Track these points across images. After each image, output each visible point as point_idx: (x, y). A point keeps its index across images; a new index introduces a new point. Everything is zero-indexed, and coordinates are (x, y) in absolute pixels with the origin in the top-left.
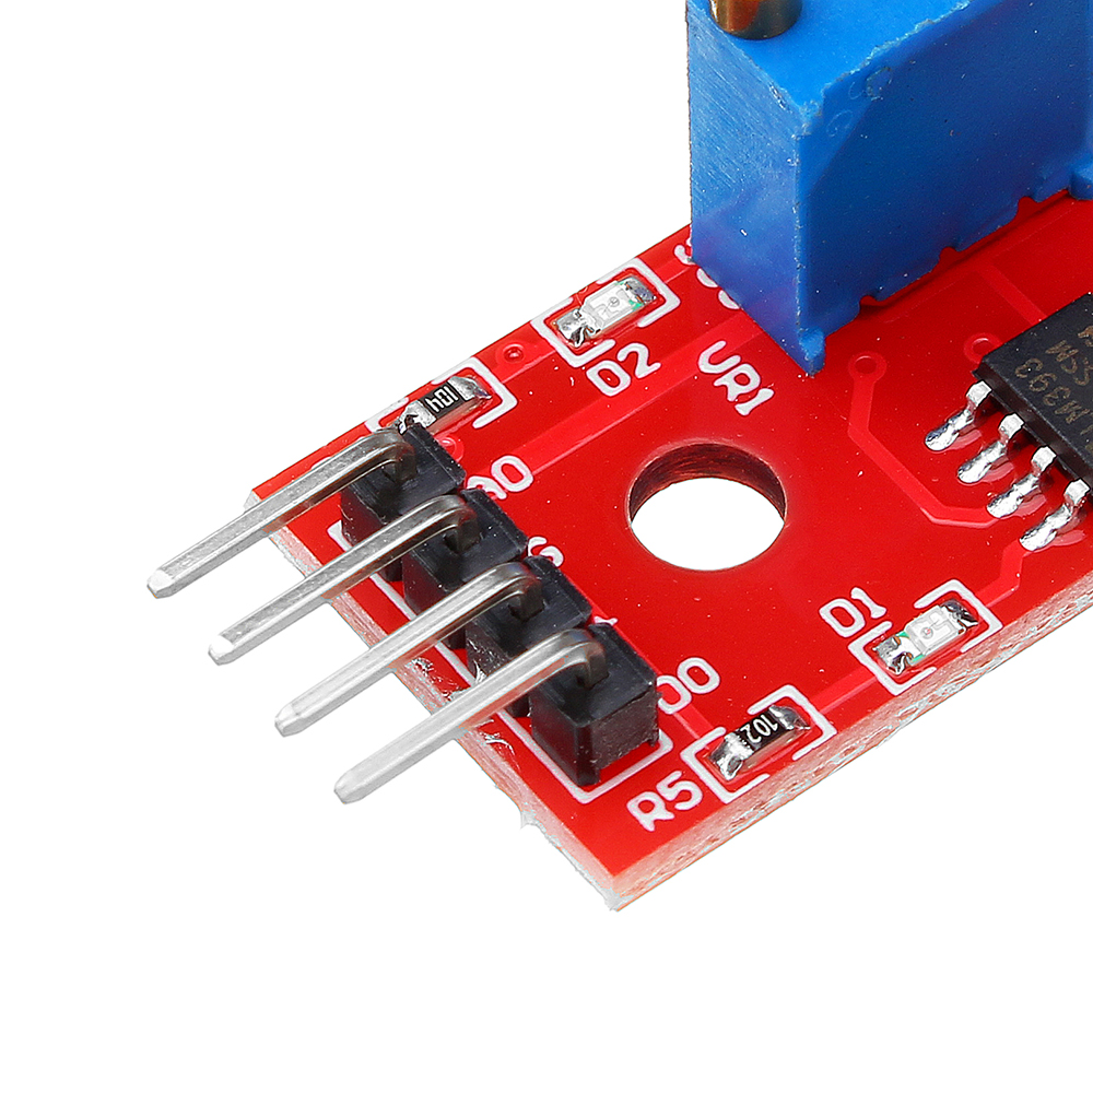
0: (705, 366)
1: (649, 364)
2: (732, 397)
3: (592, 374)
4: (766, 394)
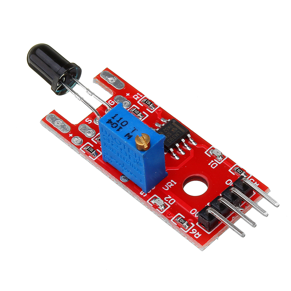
0: (168, 189)
1: (168, 197)
2: (173, 185)
3: (171, 204)
4: (172, 181)
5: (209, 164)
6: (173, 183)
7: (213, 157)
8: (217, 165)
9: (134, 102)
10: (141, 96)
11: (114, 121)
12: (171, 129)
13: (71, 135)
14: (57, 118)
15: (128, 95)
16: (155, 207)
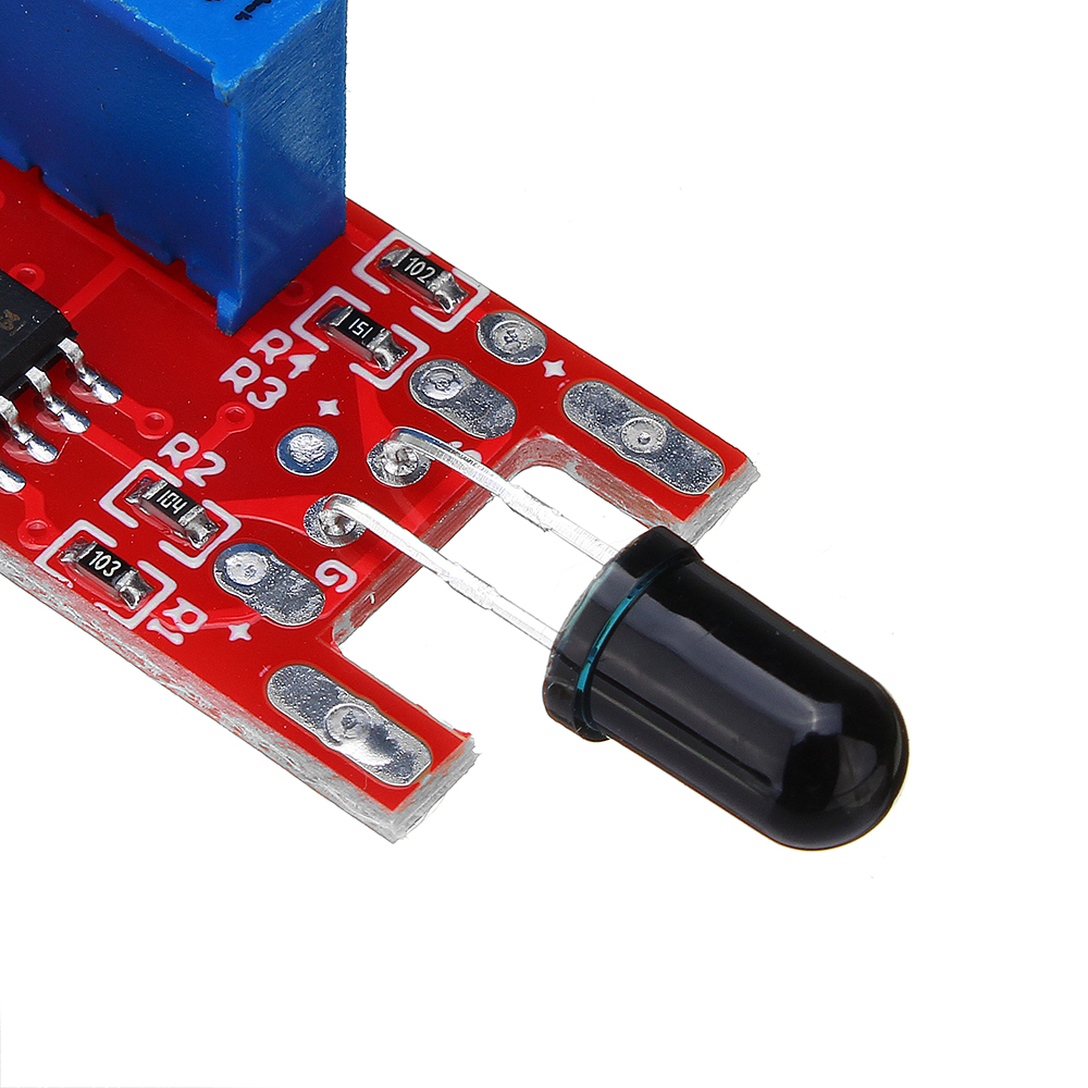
9: (199, 586)
13: (554, 369)
14: (652, 469)
15: (240, 631)
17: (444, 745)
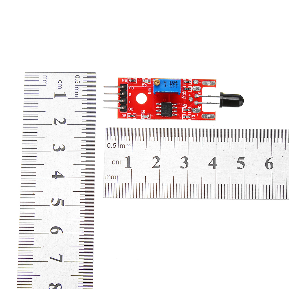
0: (149, 89)
1: (146, 86)
3: (142, 85)
4: (151, 94)
5: (145, 111)
6: (149, 93)
7: (146, 114)
8: (142, 113)
9: (192, 114)
10: (192, 118)
11: (175, 84)
12: (167, 111)
13: (200, 82)
14: (211, 85)
15: (197, 115)
16: (146, 79)
17: (214, 113)
